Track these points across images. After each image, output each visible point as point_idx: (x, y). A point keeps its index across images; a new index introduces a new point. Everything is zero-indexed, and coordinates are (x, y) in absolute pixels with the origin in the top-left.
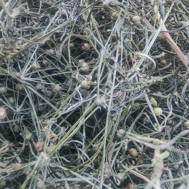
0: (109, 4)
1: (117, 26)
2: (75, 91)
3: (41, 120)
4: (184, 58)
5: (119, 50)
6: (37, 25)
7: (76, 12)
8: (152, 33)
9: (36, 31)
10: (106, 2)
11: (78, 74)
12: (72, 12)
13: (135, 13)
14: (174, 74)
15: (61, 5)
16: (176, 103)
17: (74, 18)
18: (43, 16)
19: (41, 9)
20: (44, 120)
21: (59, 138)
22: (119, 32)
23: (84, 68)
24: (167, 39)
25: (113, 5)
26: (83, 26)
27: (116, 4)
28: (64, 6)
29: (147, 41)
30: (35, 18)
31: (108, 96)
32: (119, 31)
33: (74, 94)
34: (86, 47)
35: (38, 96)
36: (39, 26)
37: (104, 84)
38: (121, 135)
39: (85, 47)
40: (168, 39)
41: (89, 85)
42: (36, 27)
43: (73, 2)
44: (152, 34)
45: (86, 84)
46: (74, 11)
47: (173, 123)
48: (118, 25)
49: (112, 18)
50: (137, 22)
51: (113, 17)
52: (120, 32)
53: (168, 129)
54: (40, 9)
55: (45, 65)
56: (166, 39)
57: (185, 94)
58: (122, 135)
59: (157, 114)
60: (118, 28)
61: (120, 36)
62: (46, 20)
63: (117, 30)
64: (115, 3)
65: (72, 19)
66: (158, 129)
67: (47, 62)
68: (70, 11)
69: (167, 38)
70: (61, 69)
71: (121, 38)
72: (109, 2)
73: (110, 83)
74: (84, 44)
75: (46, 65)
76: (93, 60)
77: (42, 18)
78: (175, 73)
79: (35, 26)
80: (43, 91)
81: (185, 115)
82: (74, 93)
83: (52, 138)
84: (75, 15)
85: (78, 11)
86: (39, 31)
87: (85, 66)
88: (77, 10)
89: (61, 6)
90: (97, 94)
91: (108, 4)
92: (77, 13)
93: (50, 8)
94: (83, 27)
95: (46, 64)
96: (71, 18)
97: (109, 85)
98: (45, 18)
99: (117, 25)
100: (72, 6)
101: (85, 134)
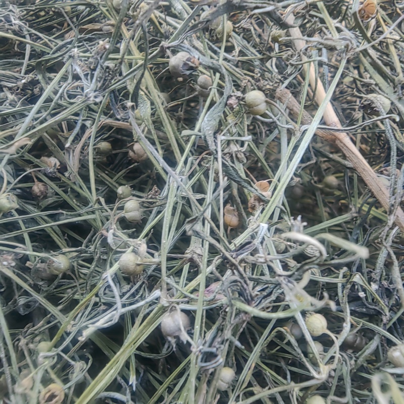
0: (185, 64)
1: (207, 122)
2: (104, 279)
3: (25, 338)
4: (381, 190)
5: (214, 175)
6: (14, 101)
7: (102, 82)
8: (296, 132)
9: (11, 117)
10: (177, 60)
11: (115, 230)
12: (91, 81)
13: (254, 73)
14: (355, 215)
15: (70, 54)
16: (361, 296)
17: (95, 97)
18: (26, 79)
19: (29, 62)
20: (34, 337)
21: (69, 393)
22: (212, 138)
23: (129, 213)
24: (337, 142)
25: (193, 65)
26: (122, 115)
27: (204, 63)
28: (79, 57)
29: (286, 151)
30: (10, 85)
31: (185, 297)
32: (212, 135)
33: (100, 289)
34: (139, 152)
35: (14, 284)
36: (19, 104)
37: (183, 254)
38: (225, 384)
39: (136, 151)
40: (341, 142)
41: (139, 265)
42: (10, 107)
43: (95, 57)
44: (294, 135)
45: (131, 264)
46: (97, 80)
47: (357, 342)
48: (209, 119)
49: (198, 88)
50: (258, 105)
51: (201, 86)
52: (215, 138)
53: (344, 363)
54: (26, 61)
55: (39, 196)
56: (335, 142)
57: (384, 271)
58: (228, 383)
59: (315, 333)
60: (209, 128)
61: (215, 148)
62: (35, 90)
63: (206, 134)
64: (200, 60)
65: (92, 99)
66: (319, 373)
67: (42, 189)
68: (87, 79)
69: (339, 139)
70: (78, 204)
71: (217, 152)
72: (185, 59)
73: (198, 252)
74: (133, 145)
75: (42, 196)
76: (154, 191)
77: (24, 83)
78: (357, 210)
79: (8, 104)
80: (30, 265)
81: (385, 324)
82: (101, 285)
83: (49, 396)
84: (100, 88)
85: (105, 80)
86: (17, 117)
87: (132, 207)
88: (104, 77)
89: (70, 57)
90: (161, 290)
91: (181, 65)
92: (103, 84)
93: (43, 61)
94: (121, 118)
95: (42, 193)
96: (89, 96)
97: (196, 257)
98: (34, 83)
99: (205, 119)
100: (92, 67)
101: (135, 377)
